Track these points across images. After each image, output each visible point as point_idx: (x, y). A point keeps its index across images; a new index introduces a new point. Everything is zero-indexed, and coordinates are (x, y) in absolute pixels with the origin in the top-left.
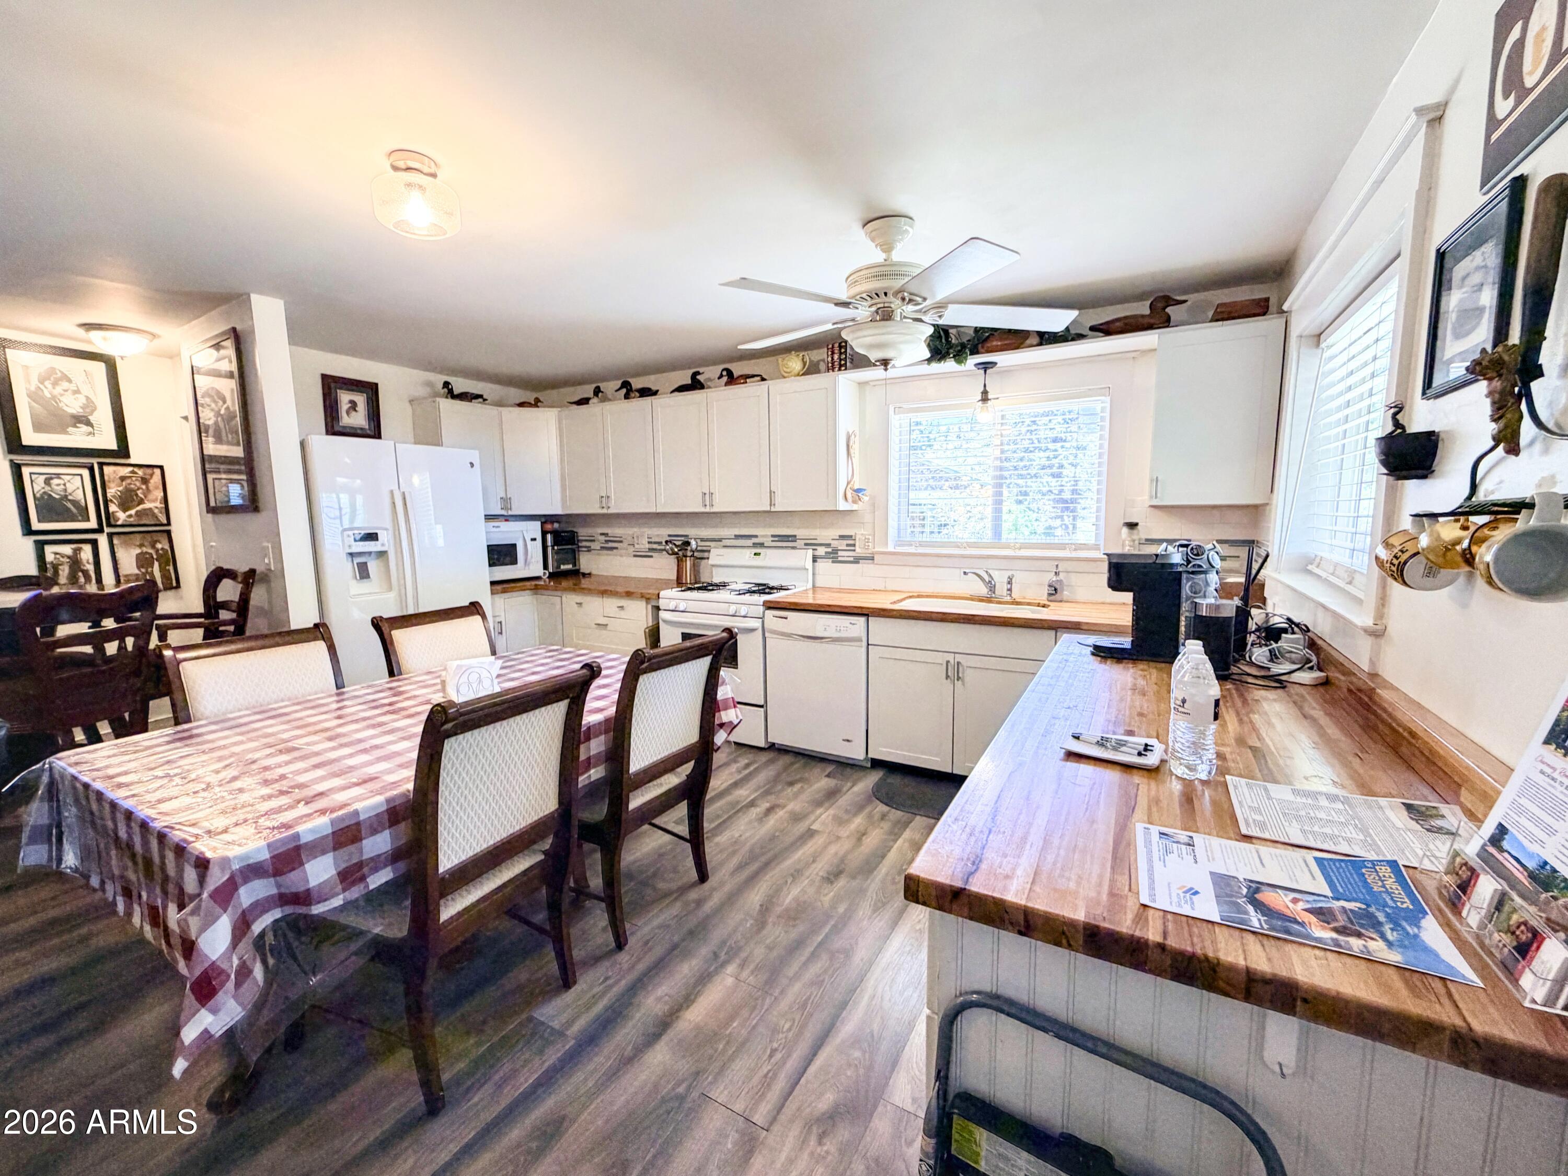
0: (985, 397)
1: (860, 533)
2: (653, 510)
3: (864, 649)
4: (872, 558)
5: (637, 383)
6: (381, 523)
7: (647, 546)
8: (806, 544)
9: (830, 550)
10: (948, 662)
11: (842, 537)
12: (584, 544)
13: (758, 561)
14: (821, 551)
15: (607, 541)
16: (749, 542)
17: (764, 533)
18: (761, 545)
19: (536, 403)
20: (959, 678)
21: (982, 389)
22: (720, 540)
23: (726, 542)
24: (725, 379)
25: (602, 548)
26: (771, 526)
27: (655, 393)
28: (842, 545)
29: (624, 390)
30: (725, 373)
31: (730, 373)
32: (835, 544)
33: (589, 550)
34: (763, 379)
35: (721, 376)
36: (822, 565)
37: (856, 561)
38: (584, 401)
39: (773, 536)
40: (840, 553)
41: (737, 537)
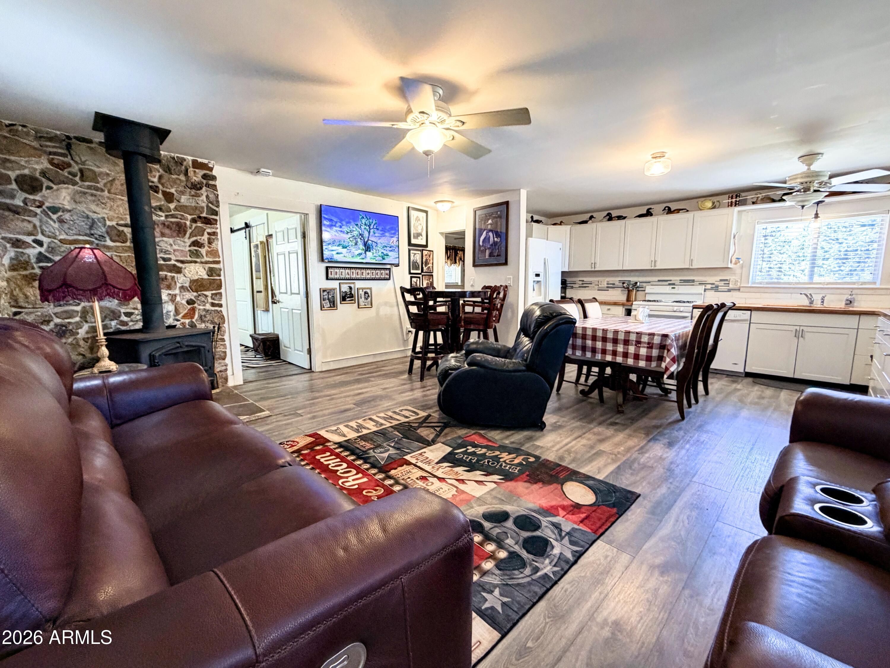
0: (817, 216)
1: (732, 278)
2: (621, 269)
3: (748, 325)
4: (739, 290)
5: (614, 213)
6: (541, 271)
7: (606, 285)
8: (700, 284)
9: (714, 286)
10: (796, 330)
11: (721, 280)
12: (569, 285)
13: (673, 291)
14: (709, 287)
15: (583, 284)
16: (667, 283)
17: (675, 279)
18: (674, 284)
19: (561, 223)
20: (802, 337)
21: (815, 212)
22: (649, 282)
23: (652, 283)
24: (666, 211)
25: (580, 287)
26: (680, 276)
27: (625, 218)
28: (722, 283)
29: (608, 217)
30: (667, 208)
31: (669, 209)
32: (717, 283)
33: (572, 287)
34: (688, 211)
35: (665, 209)
36: (708, 293)
37: (729, 291)
38: (585, 222)
39: (680, 280)
40: (720, 287)
41: (659, 281)
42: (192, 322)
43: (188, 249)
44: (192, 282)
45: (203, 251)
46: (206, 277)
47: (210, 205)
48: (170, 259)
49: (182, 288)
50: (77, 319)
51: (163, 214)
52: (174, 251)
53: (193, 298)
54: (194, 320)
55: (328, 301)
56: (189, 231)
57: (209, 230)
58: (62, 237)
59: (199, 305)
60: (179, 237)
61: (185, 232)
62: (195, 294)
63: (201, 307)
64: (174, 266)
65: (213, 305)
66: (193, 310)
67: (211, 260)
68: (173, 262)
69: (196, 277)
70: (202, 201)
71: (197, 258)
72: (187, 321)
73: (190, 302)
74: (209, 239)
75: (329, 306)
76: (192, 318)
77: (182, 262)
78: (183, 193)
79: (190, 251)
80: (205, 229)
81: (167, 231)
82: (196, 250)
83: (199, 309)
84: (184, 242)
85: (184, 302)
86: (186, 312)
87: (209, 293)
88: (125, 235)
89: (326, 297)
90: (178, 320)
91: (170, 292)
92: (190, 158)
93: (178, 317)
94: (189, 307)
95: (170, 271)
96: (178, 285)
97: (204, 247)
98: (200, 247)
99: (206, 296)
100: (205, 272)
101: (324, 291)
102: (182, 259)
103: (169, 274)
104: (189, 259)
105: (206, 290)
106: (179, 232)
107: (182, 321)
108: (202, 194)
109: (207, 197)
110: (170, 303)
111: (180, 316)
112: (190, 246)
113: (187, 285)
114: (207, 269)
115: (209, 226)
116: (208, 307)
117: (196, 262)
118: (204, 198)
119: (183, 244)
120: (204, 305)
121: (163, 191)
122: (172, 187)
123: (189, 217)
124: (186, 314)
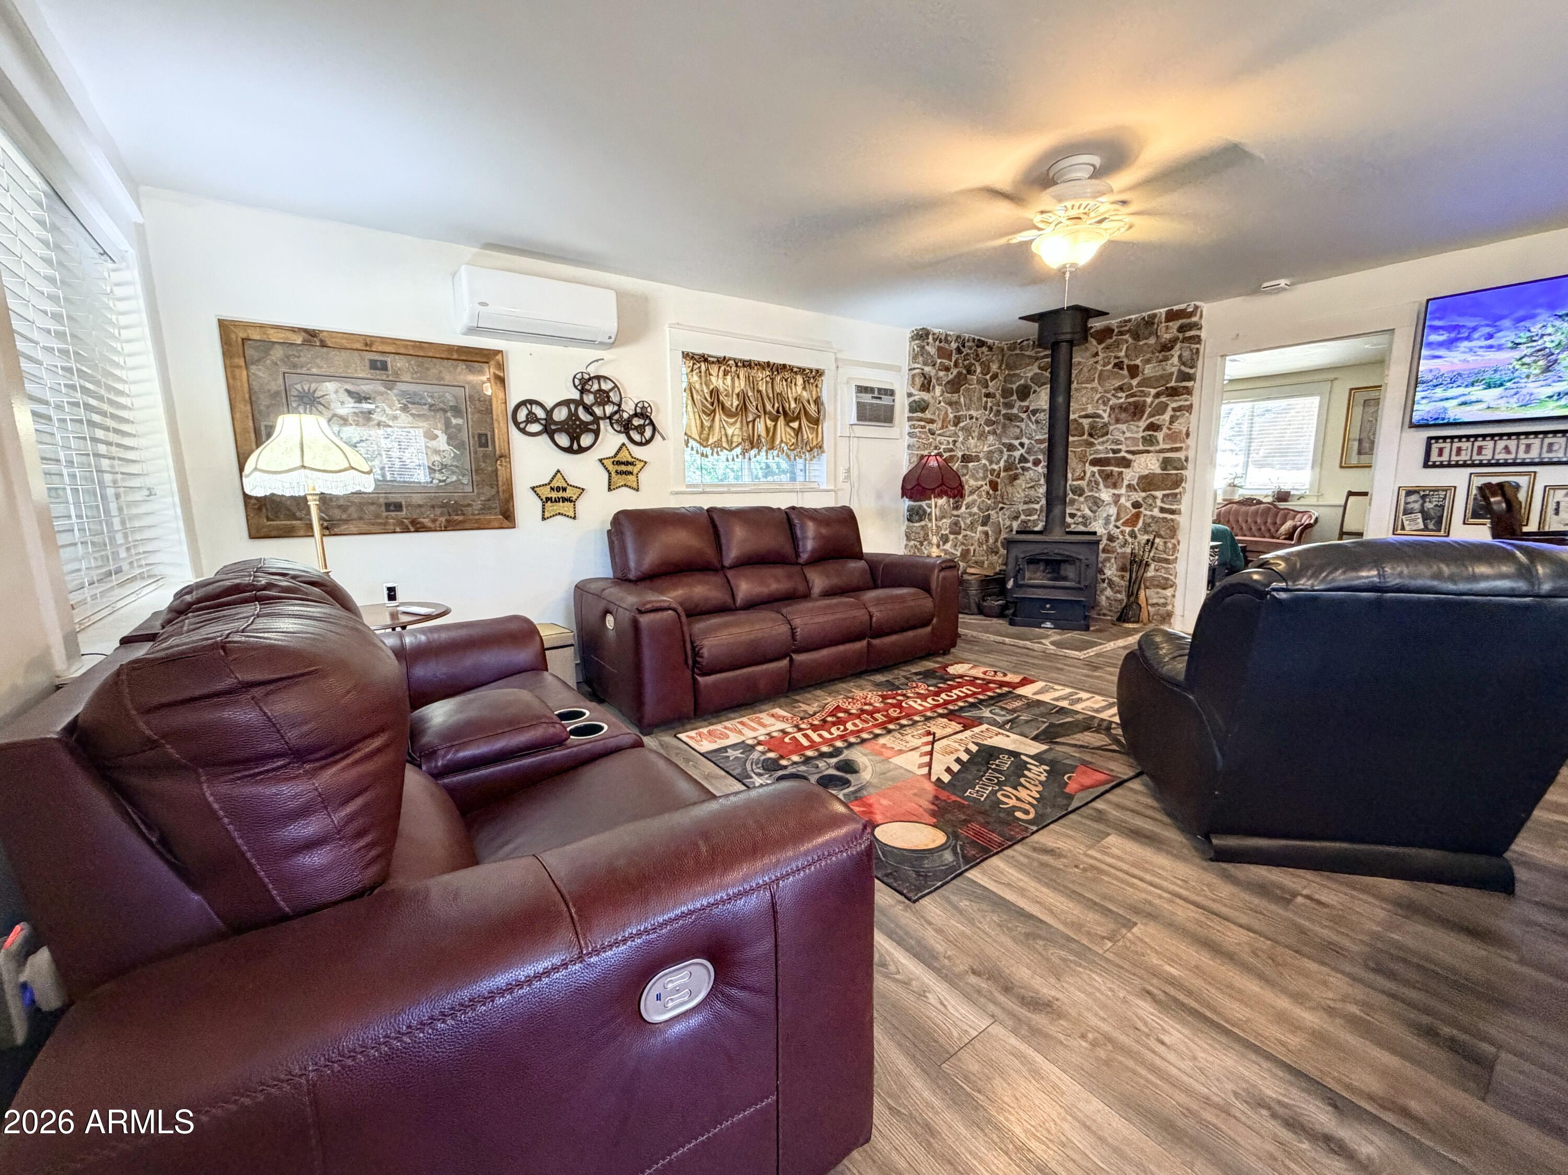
42: (1133, 531)
43: (1141, 434)
44: (1142, 478)
45: (1160, 436)
46: (1159, 471)
47: (1183, 368)
48: (1119, 451)
49: (1129, 486)
50: (1036, 517)
51: (1124, 395)
52: (1126, 439)
53: (1140, 500)
54: (1136, 529)
55: (1419, 515)
56: (1148, 410)
57: (1175, 405)
58: (1037, 438)
59: (1146, 509)
60: (1134, 421)
61: (1143, 412)
62: (1144, 494)
63: (1148, 513)
64: (1124, 458)
65: (1162, 510)
66: (1137, 516)
67: (1168, 446)
68: (1123, 454)
69: (1147, 472)
70: (1173, 365)
71: (1151, 446)
72: (1128, 529)
73: (1136, 505)
74: (1172, 417)
75: (1421, 526)
76: (1134, 526)
77: (1133, 453)
78: (1148, 361)
79: (1143, 437)
80: (1167, 405)
81: (1123, 416)
82: (1150, 435)
83: (1145, 515)
84: (1138, 427)
85: (1129, 505)
86: (1128, 517)
87: (1159, 494)
88: (1083, 428)
89: (1417, 506)
90: (1118, 527)
91: (1116, 492)
92: (1163, 310)
93: (1119, 524)
94: (1134, 511)
95: (1118, 465)
96: (1126, 483)
97: (1161, 429)
98: (1155, 431)
99: (1155, 498)
100: (1158, 464)
101: (1409, 493)
102: (1132, 449)
103: (1116, 469)
104: (1141, 448)
105: (1155, 490)
106: (1134, 414)
107: (1122, 528)
108: (1173, 356)
109: (1180, 357)
110: (1113, 506)
111: (1121, 522)
112: (1144, 431)
113: (1134, 482)
114: (1161, 459)
115: (1176, 398)
116: (1156, 512)
117: (1148, 452)
118: (1175, 360)
119: (1135, 429)
120: (1151, 511)
121: (1128, 366)
122: (1137, 357)
123: (1153, 391)
124: (1128, 520)
